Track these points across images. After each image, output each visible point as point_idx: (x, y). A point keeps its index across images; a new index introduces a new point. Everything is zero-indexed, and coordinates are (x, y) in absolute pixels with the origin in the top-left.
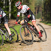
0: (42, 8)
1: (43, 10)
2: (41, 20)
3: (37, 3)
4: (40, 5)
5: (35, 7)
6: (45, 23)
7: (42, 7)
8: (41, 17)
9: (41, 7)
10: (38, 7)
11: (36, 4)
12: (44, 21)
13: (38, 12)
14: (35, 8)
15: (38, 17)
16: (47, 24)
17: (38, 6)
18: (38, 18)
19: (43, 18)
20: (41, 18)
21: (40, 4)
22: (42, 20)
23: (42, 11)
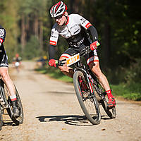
0: (42, 23)
1: (45, 29)
2: (40, 64)
3: (24, 5)
4: (36, 13)
5: (19, 18)
6: (52, 75)
7: (43, 21)
8: (41, 55)
9: (39, 21)
10: (28, 19)
11: (22, 8)
12: (49, 69)
13: (28, 38)
14: (20, 23)
15: (30, 54)
16: (60, 79)
17: (30, 15)
18: (29, 58)
19: (45, 58)
20: (38, 58)
21: (35, 9)
22: (44, 65)
23: (44, 32)
